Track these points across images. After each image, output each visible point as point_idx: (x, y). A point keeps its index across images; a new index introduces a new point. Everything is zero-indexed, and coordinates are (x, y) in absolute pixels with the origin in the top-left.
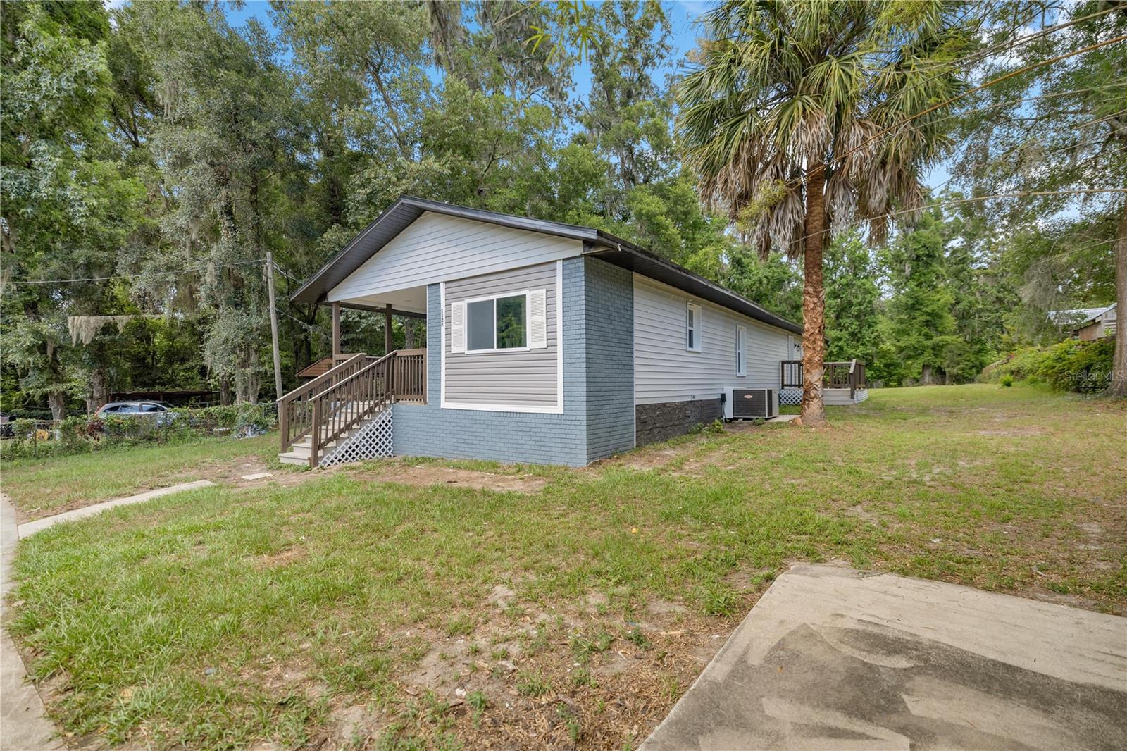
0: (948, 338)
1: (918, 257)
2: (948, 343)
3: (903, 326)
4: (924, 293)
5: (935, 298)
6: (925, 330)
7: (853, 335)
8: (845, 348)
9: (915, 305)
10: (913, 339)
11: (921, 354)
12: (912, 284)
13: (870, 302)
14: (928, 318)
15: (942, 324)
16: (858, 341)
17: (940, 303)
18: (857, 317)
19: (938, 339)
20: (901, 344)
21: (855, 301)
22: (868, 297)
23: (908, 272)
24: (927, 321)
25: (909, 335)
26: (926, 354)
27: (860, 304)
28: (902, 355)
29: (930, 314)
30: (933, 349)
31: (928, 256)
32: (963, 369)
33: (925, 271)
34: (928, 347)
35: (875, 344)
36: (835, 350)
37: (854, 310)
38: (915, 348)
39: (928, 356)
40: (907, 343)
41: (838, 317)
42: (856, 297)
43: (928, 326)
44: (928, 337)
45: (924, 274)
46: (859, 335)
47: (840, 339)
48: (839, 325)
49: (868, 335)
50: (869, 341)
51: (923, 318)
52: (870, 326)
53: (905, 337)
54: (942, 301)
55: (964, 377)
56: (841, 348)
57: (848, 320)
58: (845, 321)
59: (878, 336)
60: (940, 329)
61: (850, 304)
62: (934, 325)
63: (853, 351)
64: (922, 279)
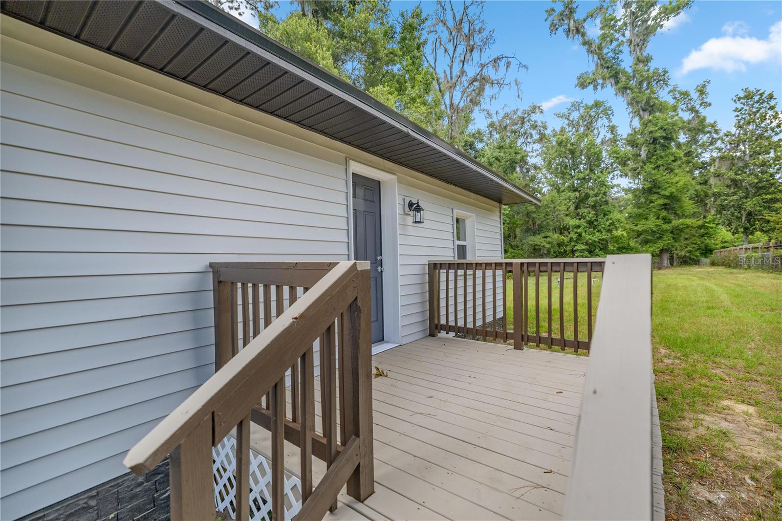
0: (689, 221)
1: (655, 140)
2: (688, 227)
3: (641, 211)
4: (662, 176)
5: (674, 181)
6: (664, 213)
7: (590, 223)
8: (583, 234)
9: (653, 189)
10: (651, 223)
11: (660, 238)
12: (649, 167)
13: (605, 194)
14: (666, 201)
15: (681, 207)
16: (594, 229)
17: (678, 185)
18: (594, 207)
19: (676, 222)
20: (639, 228)
21: (591, 193)
22: (603, 189)
23: (643, 154)
24: (665, 204)
25: (646, 219)
26: (665, 238)
27: (596, 195)
28: (639, 240)
29: (667, 197)
30: (672, 232)
31: (665, 138)
32: (690, 252)
33: (663, 154)
34: (667, 231)
35: (609, 231)
36: (575, 237)
37: (591, 201)
38: (653, 232)
39: (667, 240)
40: (645, 228)
41: (577, 208)
42: (592, 189)
43: (666, 209)
44: (667, 221)
45: (661, 157)
46: (595, 223)
47: (579, 227)
48: (578, 214)
49: (604, 223)
50: (604, 228)
51: (661, 201)
52: (605, 215)
53: (643, 221)
54: (681, 183)
55: (690, 259)
56: (580, 235)
57: (586, 210)
58: (583, 211)
59: (612, 224)
60: (679, 212)
61: (587, 196)
62: (673, 209)
63: (590, 237)
64: (660, 162)
